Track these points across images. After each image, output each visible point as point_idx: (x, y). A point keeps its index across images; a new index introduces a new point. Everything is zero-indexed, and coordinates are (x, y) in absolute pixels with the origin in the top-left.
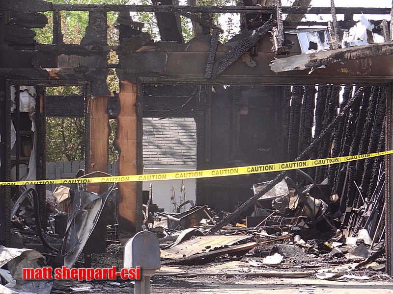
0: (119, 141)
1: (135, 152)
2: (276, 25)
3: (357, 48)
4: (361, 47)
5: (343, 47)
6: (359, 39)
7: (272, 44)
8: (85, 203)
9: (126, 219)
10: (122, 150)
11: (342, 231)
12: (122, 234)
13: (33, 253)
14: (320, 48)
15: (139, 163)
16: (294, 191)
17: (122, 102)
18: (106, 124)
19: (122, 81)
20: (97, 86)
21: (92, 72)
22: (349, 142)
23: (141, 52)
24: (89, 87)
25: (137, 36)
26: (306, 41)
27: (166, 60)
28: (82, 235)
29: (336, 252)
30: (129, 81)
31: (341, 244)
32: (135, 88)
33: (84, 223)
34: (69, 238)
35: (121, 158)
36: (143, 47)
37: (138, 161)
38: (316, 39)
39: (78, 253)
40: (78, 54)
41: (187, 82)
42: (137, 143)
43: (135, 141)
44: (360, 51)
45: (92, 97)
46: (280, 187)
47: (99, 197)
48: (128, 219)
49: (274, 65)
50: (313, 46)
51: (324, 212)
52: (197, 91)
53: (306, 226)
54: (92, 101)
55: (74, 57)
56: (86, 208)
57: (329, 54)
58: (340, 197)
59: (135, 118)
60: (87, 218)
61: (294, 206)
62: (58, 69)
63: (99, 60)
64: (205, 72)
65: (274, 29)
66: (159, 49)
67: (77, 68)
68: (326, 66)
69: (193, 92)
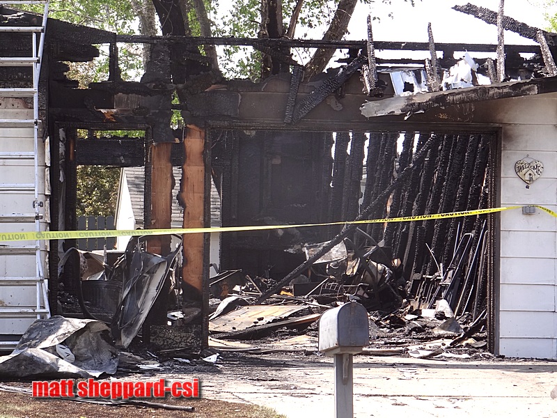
0: (184, 194)
1: (202, 208)
2: (367, 63)
3: (460, 90)
4: (465, 90)
5: (444, 89)
6: (462, 80)
7: (363, 85)
8: (147, 266)
9: (191, 285)
10: (187, 205)
11: (409, 302)
12: (186, 303)
13: (98, 324)
14: (416, 89)
15: (206, 221)
16: (352, 254)
17: (188, 150)
18: (169, 175)
19: (188, 126)
20: (160, 130)
21: (154, 114)
22: (412, 198)
23: (210, 92)
24: (150, 131)
25: (206, 73)
26: (400, 81)
27: (240, 101)
28: (143, 303)
29: (414, 326)
30: (196, 125)
31: (416, 317)
32: (203, 134)
33: (145, 290)
34: (127, 307)
35: (186, 214)
36: (213, 86)
37: (206, 218)
38: (411, 79)
39: (139, 325)
40: (138, 92)
41: (263, 127)
42: (205, 198)
43: (202, 195)
44: (464, 94)
45: (154, 144)
46: (337, 249)
47: (163, 260)
48: (193, 285)
49: (365, 109)
50: (408, 87)
51: (388, 278)
52: (222, 136)
53: (366, 296)
54: (153, 149)
55: (133, 96)
56: (148, 273)
57: (429, 97)
58: (402, 261)
59: (202, 168)
60: (149, 284)
61: (353, 272)
62: (115, 110)
63: (162, 101)
64: (284, 116)
65: (365, 67)
66: (231, 89)
67: (137, 109)
68: (424, 110)
69: (217, 137)
